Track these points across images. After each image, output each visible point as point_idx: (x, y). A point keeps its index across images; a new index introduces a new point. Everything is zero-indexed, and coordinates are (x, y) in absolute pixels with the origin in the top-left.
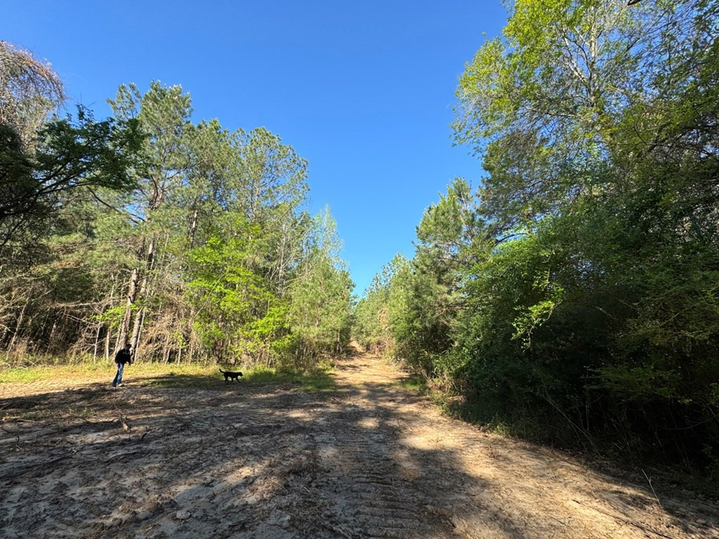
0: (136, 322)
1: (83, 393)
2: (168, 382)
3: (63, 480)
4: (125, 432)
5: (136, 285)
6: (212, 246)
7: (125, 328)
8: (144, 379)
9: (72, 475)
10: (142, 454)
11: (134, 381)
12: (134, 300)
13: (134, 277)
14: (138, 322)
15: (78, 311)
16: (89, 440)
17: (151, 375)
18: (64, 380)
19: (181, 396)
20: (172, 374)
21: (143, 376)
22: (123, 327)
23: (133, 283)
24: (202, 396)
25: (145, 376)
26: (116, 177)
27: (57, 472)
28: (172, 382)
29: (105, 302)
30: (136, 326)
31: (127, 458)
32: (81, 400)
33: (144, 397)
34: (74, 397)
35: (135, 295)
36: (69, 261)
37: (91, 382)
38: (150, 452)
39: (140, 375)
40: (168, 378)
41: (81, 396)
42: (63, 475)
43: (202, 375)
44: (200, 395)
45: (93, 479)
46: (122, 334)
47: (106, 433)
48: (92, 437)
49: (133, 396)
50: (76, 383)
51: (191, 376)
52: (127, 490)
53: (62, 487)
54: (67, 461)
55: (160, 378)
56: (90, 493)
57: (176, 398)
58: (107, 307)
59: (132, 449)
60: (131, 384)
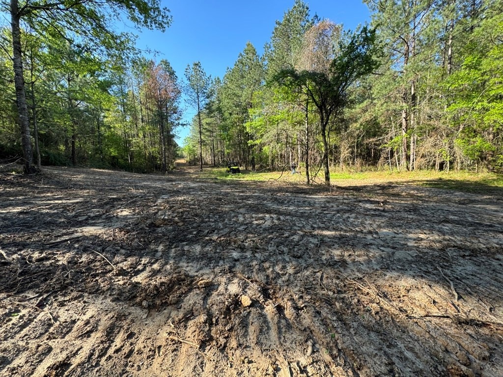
0: (412, 144)
1: (380, 187)
2: (435, 184)
3: (350, 216)
4: (381, 206)
5: (406, 120)
6: (469, 67)
7: (405, 149)
8: (419, 181)
9: (353, 215)
10: (379, 216)
11: (412, 182)
12: (407, 131)
13: (404, 115)
14: (413, 144)
15: (378, 142)
16: (366, 207)
17: (424, 179)
18: (376, 179)
19: (439, 194)
20: (440, 179)
21: (418, 179)
22: (403, 149)
23: (404, 120)
24: (458, 196)
25: (420, 179)
26: (368, 65)
27: (349, 213)
28: (438, 184)
29: (390, 135)
30: (412, 147)
31: (373, 215)
32: (379, 190)
33: (412, 192)
34: (376, 188)
35: (406, 128)
36: (367, 116)
37: (388, 181)
38: (384, 216)
39: (416, 178)
40: (436, 181)
41: (379, 188)
42: (351, 214)
43: (468, 181)
44: (456, 195)
45: (357, 218)
46: (403, 153)
47: (373, 205)
48: (368, 206)
49: (406, 190)
50: (381, 181)
51: (457, 181)
52: (365, 224)
53: (349, 217)
54: (353, 211)
55: (431, 181)
56: (354, 221)
57: (434, 195)
58: (391, 138)
59: (377, 213)
60: (410, 183)
